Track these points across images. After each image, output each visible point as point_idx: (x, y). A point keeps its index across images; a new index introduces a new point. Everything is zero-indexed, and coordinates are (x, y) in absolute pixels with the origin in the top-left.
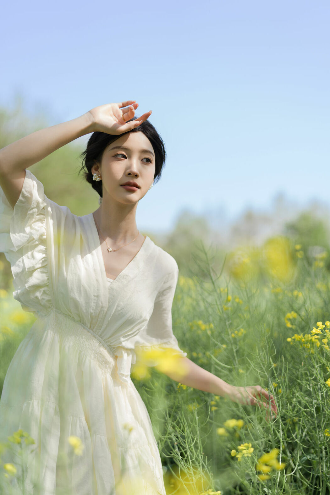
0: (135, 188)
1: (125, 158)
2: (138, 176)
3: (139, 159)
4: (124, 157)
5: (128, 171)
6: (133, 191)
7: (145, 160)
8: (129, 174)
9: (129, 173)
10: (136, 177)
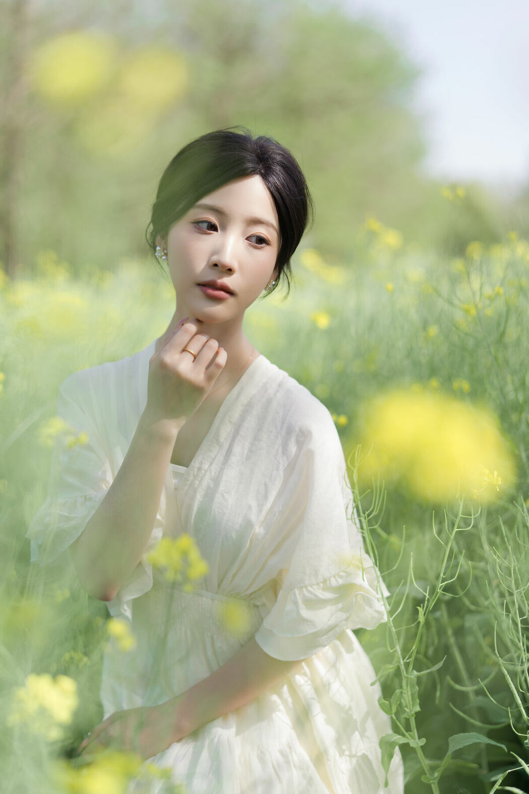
0: (222, 294)
1: (214, 231)
2: (234, 272)
3: (243, 235)
4: (213, 228)
5: (215, 259)
6: (218, 300)
7: (254, 239)
8: (216, 265)
9: (215, 263)
10: (229, 272)
